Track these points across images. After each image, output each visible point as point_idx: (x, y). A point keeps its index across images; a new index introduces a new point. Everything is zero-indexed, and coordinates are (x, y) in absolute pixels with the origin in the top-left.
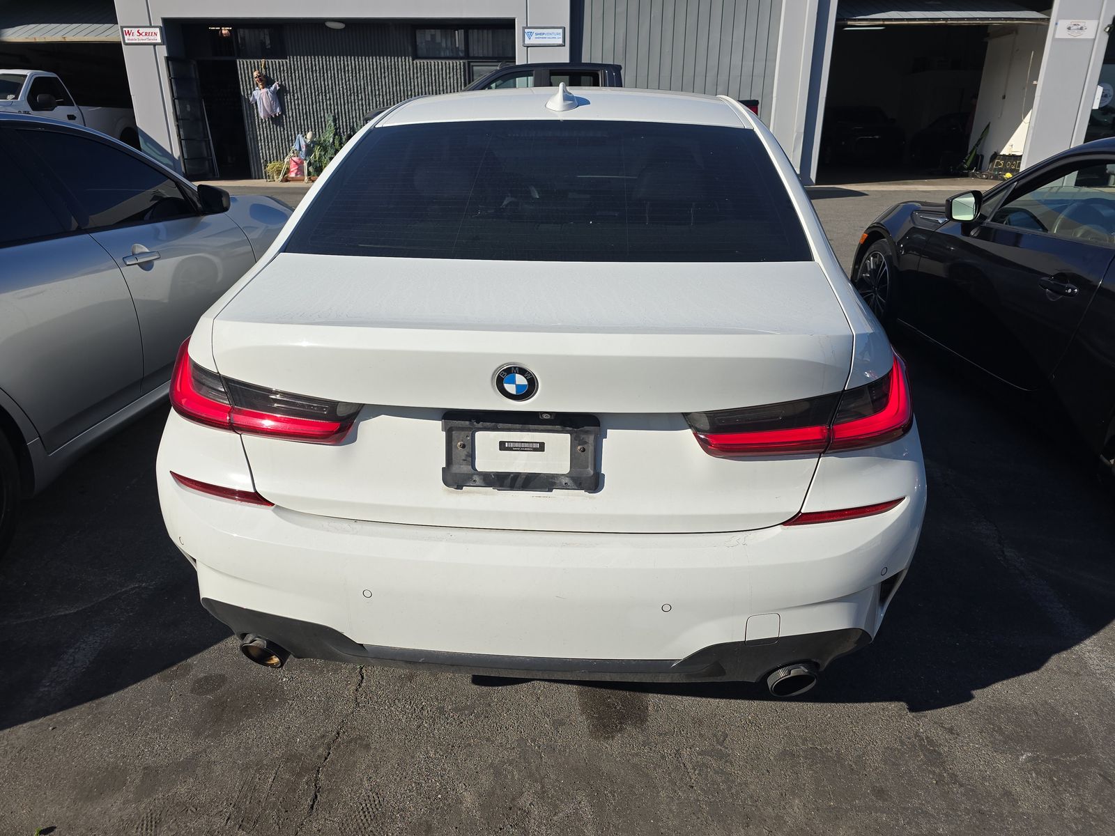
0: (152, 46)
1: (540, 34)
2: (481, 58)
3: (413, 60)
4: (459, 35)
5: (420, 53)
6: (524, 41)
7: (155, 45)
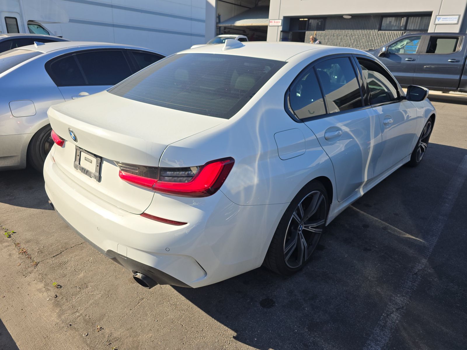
0: (277, 27)
1: (445, 18)
2: (412, 30)
3: (378, 31)
4: (404, 20)
5: (382, 28)
6: (435, 22)
7: (278, 26)
